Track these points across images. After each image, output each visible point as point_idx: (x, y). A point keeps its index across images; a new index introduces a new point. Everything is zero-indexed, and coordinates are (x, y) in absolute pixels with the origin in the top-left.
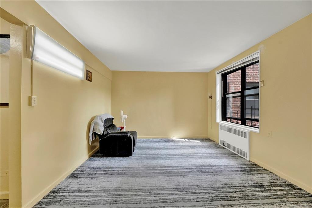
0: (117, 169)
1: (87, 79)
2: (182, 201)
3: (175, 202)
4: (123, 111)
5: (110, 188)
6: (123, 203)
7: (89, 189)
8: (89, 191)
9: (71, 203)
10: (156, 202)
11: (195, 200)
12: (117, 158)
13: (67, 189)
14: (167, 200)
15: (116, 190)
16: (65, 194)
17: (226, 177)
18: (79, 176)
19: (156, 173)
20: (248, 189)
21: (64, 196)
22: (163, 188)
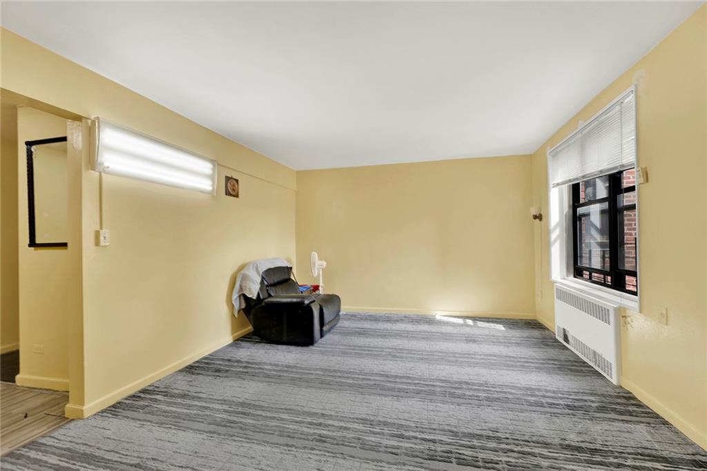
0: (269, 367)
1: (228, 193)
2: (359, 445)
3: (343, 445)
4: (318, 253)
5: (235, 399)
6: (241, 428)
7: (201, 395)
8: (199, 398)
9: (159, 413)
10: (303, 436)
11: (389, 450)
12: (284, 347)
13: (166, 390)
14: (327, 438)
15: (243, 404)
16: (159, 397)
17: (511, 415)
18: (197, 372)
19: (341, 385)
20: (550, 452)
21: (156, 400)
22: (336, 414)
